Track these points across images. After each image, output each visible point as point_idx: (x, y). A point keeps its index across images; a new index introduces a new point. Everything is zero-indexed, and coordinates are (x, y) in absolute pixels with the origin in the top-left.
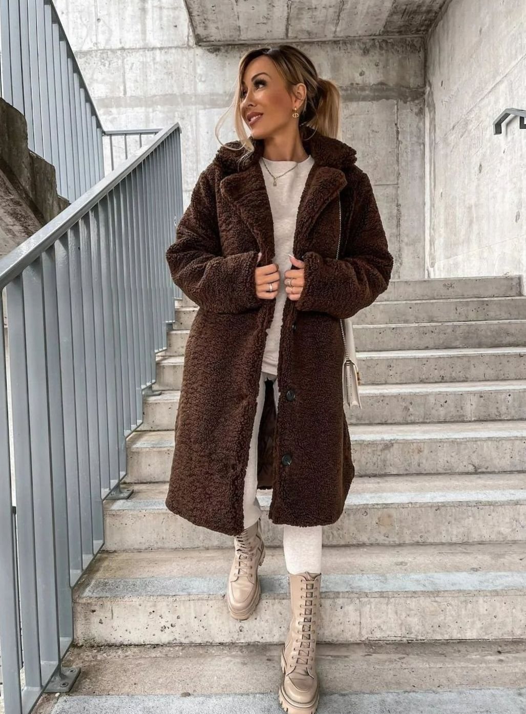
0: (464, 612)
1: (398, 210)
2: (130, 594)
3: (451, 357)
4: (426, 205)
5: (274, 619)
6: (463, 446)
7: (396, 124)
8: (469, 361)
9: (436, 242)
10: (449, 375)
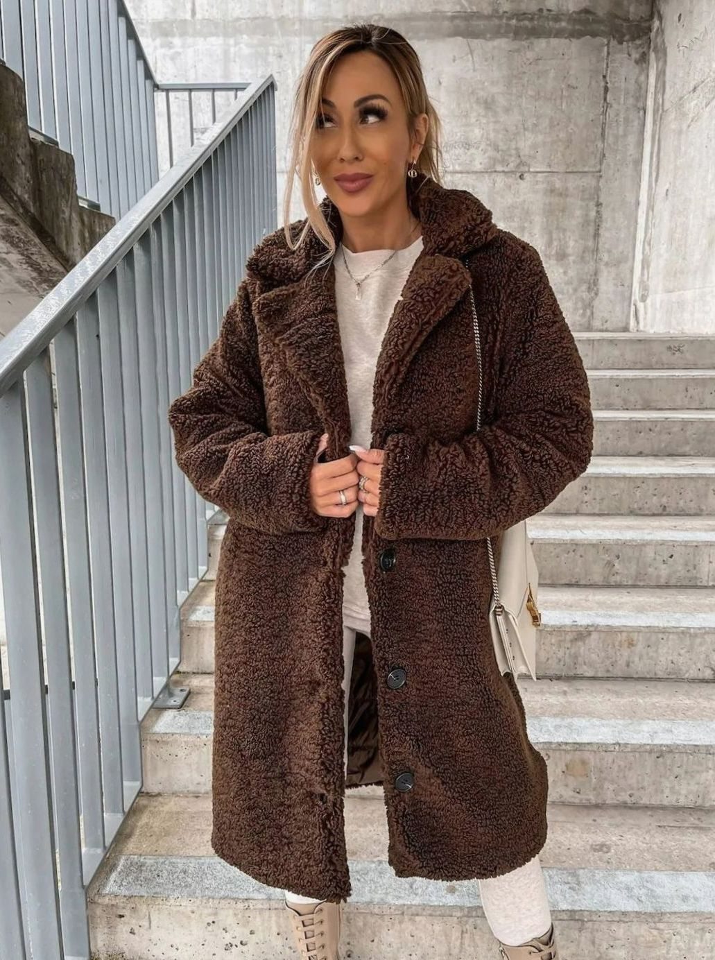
0: (697, 944)
1: (598, 212)
2: (176, 894)
3: (679, 478)
4: (641, 206)
5: (401, 943)
6: (698, 640)
7: (604, 77)
8: (707, 485)
9: (652, 265)
10: (674, 505)
